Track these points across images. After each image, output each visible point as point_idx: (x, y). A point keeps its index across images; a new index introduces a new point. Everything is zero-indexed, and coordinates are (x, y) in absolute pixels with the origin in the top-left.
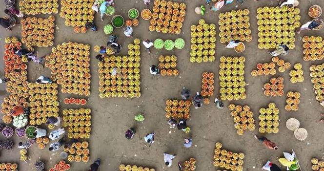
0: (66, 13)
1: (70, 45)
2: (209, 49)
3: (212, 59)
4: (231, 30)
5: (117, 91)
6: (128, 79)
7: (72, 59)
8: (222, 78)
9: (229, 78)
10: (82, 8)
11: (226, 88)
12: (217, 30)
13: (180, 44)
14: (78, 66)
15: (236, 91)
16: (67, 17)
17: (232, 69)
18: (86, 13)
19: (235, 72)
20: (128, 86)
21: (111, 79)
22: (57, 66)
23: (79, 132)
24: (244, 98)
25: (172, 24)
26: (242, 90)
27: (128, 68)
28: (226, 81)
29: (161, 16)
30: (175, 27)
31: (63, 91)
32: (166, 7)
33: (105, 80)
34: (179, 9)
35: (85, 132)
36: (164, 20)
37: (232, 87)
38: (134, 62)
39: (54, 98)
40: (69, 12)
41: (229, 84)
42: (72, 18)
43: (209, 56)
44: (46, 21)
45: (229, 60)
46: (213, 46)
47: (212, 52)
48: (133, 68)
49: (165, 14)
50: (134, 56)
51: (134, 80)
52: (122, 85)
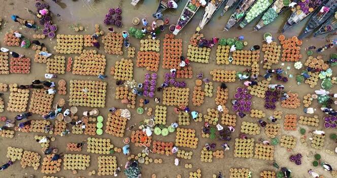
0: (124, 62)
1: (104, 63)
2: (95, 149)
3: (89, 150)
4: (106, 164)
5: (74, 91)
6: (80, 99)
7: (95, 65)
8: (77, 156)
9: (77, 160)
10: (125, 73)
11: (71, 158)
12: (106, 155)
13: (99, 132)
14: (91, 68)
15: (69, 164)
16: (121, 63)
17: (82, 162)
18: (122, 75)
19: (80, 164)
20: (76, 99)
21: (81, 88)
22: (92, 55)
23: (50, 66)
24: (65, 168)
25: (112, 128)
26: (69, 168)
27: (87, 99)
28: (75, 158)
29: (117, 122)
30: (110, 130)
31: (76, 57)
32: (122, 125)
33: (81, 84)
34: (120, 133)
35: (50, 69)
36: (114, 123)
37: (71, 162)
38: (91, 103)
39: (72, 51)
40: (124, 64)
41: (73, 160)
42: (120, 67)
43: (91, 149)
44: (119, 49)
45: (88, 161)
46: (97, 152)
47: (93, 151)
48: (87, 102)
49: (118, 124)
50: (94, 103)
51: (80, 102)
52: (77, 95)
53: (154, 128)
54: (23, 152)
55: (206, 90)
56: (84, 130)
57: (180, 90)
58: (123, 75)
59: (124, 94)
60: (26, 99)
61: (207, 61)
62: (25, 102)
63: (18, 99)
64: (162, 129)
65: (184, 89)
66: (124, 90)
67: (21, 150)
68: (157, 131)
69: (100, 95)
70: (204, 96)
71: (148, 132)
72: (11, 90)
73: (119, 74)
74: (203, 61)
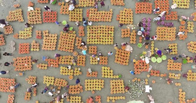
53: (150, 57)
54: (55, 80)
55: (189, 28)
56: (98, 61)
57: (169, 29)
58: (126, 20)
59: (128, 34)
60: (55, 41)
61: (188, 7)
62: (55, 43)
63: (50, 41)
64: (157, 58)
65: (172, 28)
66: (127, 31)
67: (53, 78)
68: (154, 59)
69: (109, 35)
70: (188, 32)
71: (147, 61)
72: (44, 35)
73: (123, 20)
74: (185, 7)
